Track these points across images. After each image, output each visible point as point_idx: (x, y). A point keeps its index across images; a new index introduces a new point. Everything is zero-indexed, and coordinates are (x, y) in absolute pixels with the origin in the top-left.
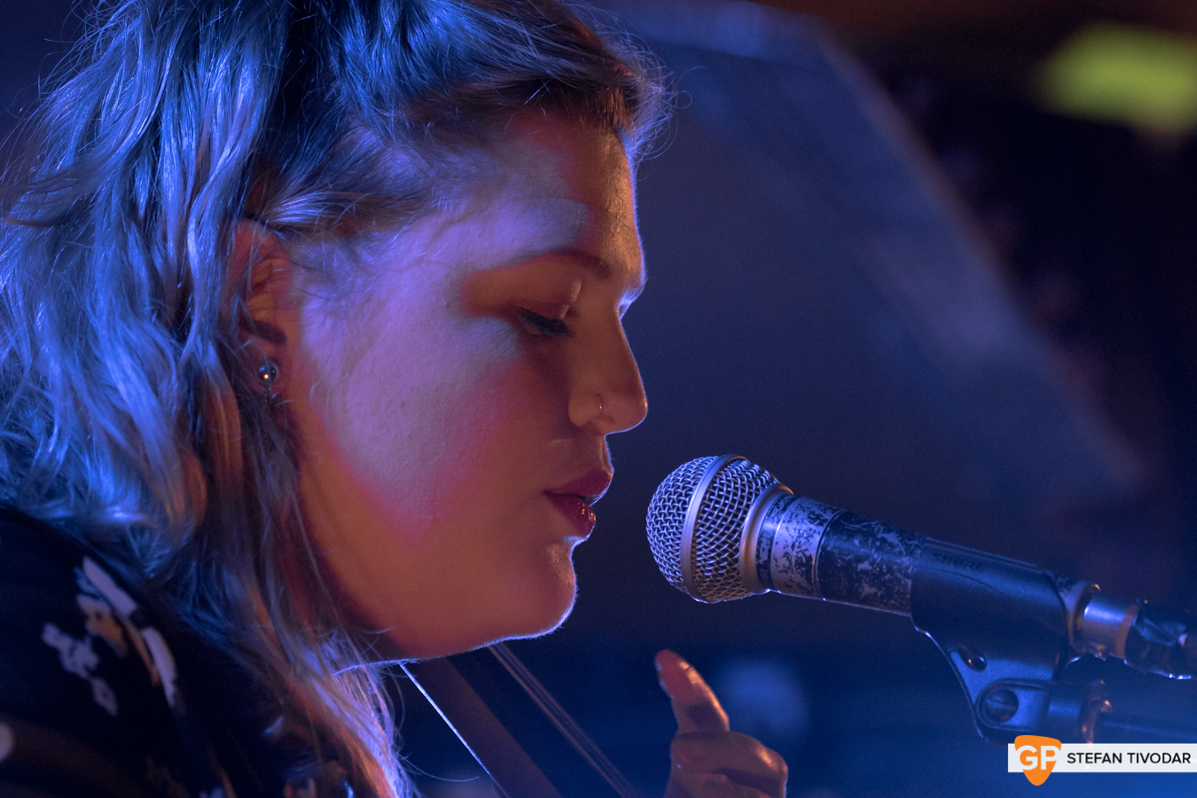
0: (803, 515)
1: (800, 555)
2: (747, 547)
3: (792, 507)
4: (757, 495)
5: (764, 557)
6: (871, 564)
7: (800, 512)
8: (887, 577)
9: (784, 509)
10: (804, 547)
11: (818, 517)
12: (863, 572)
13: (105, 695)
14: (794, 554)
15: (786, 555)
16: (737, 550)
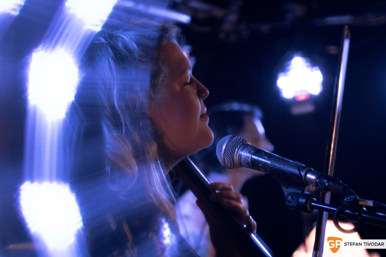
0: (247, 152)
1: (247, 162)
2: (236, 158)
3: (245, 150)
4: (237, 147)
5: (240, 162)
6: (262, 164)
8: (265, 167)
9: (243, 150)
10: (247, 160)
11: (251, 152)
12: (260, 166)
14: (246, 161)
15: (244, 161)
16: (234, 160)
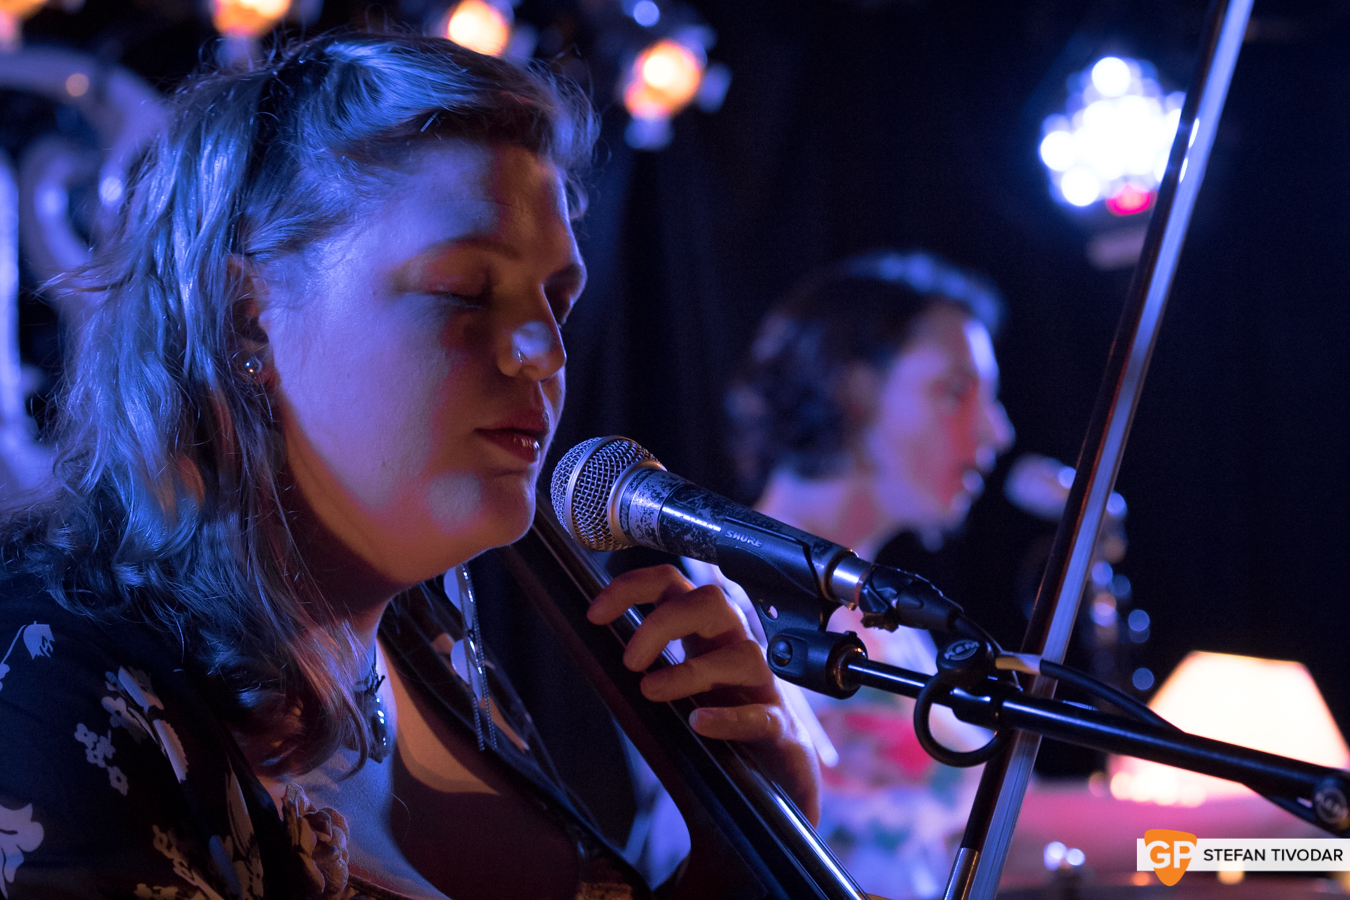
0: (648, 494)
1: (647, 527)
2: (612, 515)
3: (640, 487)
4: (617, 477)
5: (625, 526)
6: (692, 536)
7: (646, 491)
8: (704, 546)
9: (635, 489)
10: (648, 522)
11: (658, 495)
12: (688, 542)
13: (119, 779)
14: (643, 526)
15: (638, 527)
16: (606, 522)
